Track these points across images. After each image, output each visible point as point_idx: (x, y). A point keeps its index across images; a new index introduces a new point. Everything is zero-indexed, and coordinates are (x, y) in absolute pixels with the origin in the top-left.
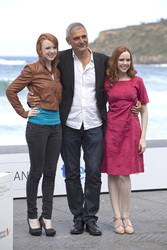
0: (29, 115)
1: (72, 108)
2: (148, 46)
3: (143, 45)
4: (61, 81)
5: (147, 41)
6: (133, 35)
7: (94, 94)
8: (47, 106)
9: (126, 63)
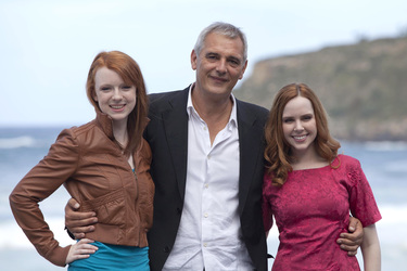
0: (71, 256)
2: (376, 95)
3: (365, 94)
4: (153, 172)
5: (374, 84)
6: (340, 69)
7: (234, 206)
8: (116, 236)
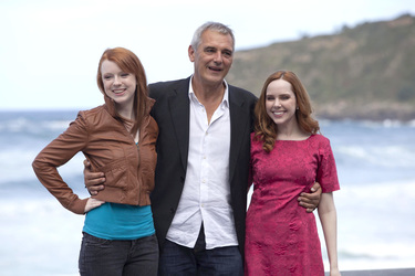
1: (183, 203)
9: (277, 103)
